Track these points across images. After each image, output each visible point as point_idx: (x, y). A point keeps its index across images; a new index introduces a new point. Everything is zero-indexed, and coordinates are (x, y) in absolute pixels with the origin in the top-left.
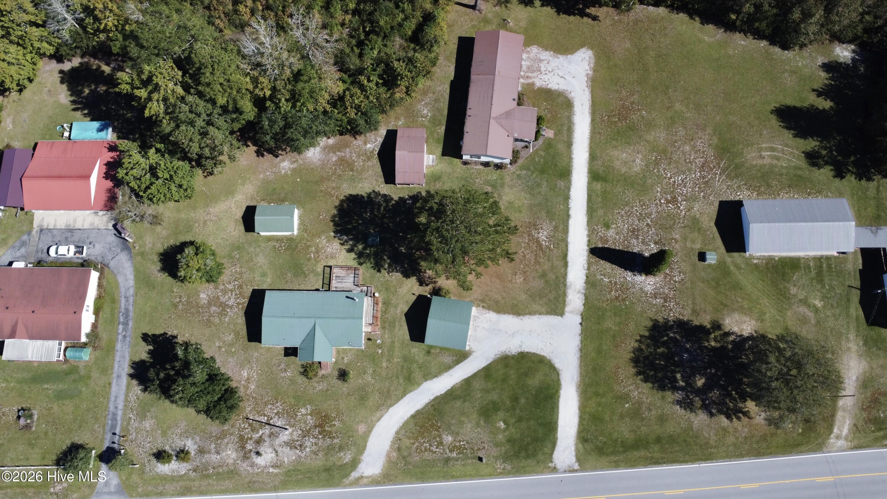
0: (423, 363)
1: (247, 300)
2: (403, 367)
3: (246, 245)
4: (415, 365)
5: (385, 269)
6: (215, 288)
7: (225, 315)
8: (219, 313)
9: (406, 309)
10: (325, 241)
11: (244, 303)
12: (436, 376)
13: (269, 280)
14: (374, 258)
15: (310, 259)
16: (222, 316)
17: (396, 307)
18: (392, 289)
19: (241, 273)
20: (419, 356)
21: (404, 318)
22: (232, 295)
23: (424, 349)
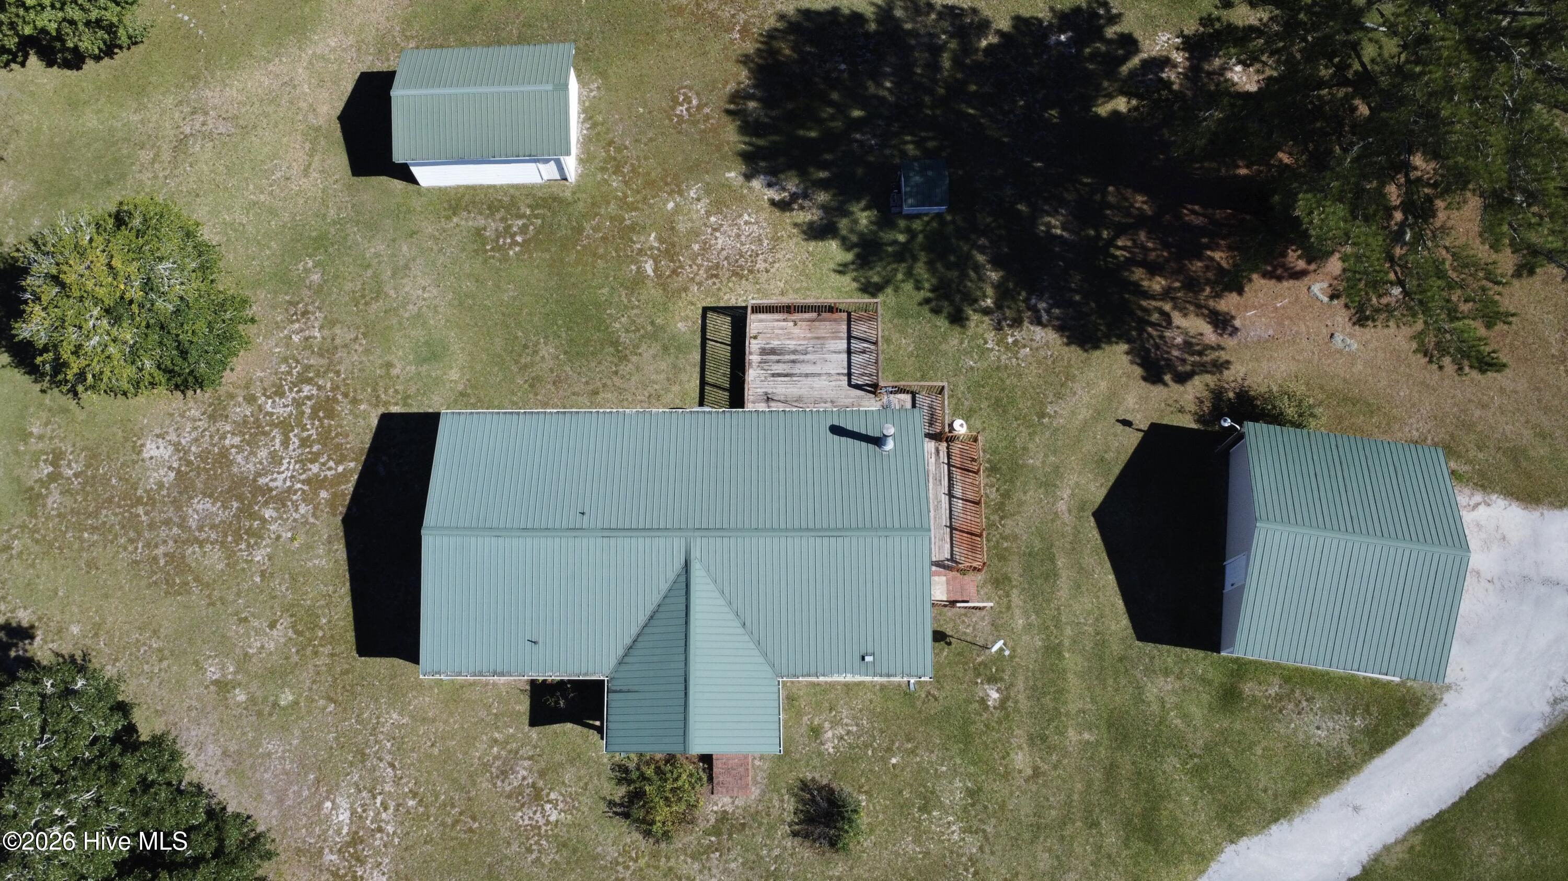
0: (1208, 748)
1: (353, 466)
2: (1111, 770)
3: (352, 229)
4: (1172, 762)
5: (986, 312)
6: (213, 418)
7: (250, 532)
8: (225, 528)
9: (1097, 492)
10: (701, 207)
11: (341, 478)
12: (1279, 814)
13: (454, 375)
14: (931, 265)
15: (640, 279)
16: (238, 540)
17: (1049, 485)
18: (1024, 405)
19: (328, 350)
20: (1185, 716)
21: (1093, 534)
22: (286, 443)
23: (1203, 680)
